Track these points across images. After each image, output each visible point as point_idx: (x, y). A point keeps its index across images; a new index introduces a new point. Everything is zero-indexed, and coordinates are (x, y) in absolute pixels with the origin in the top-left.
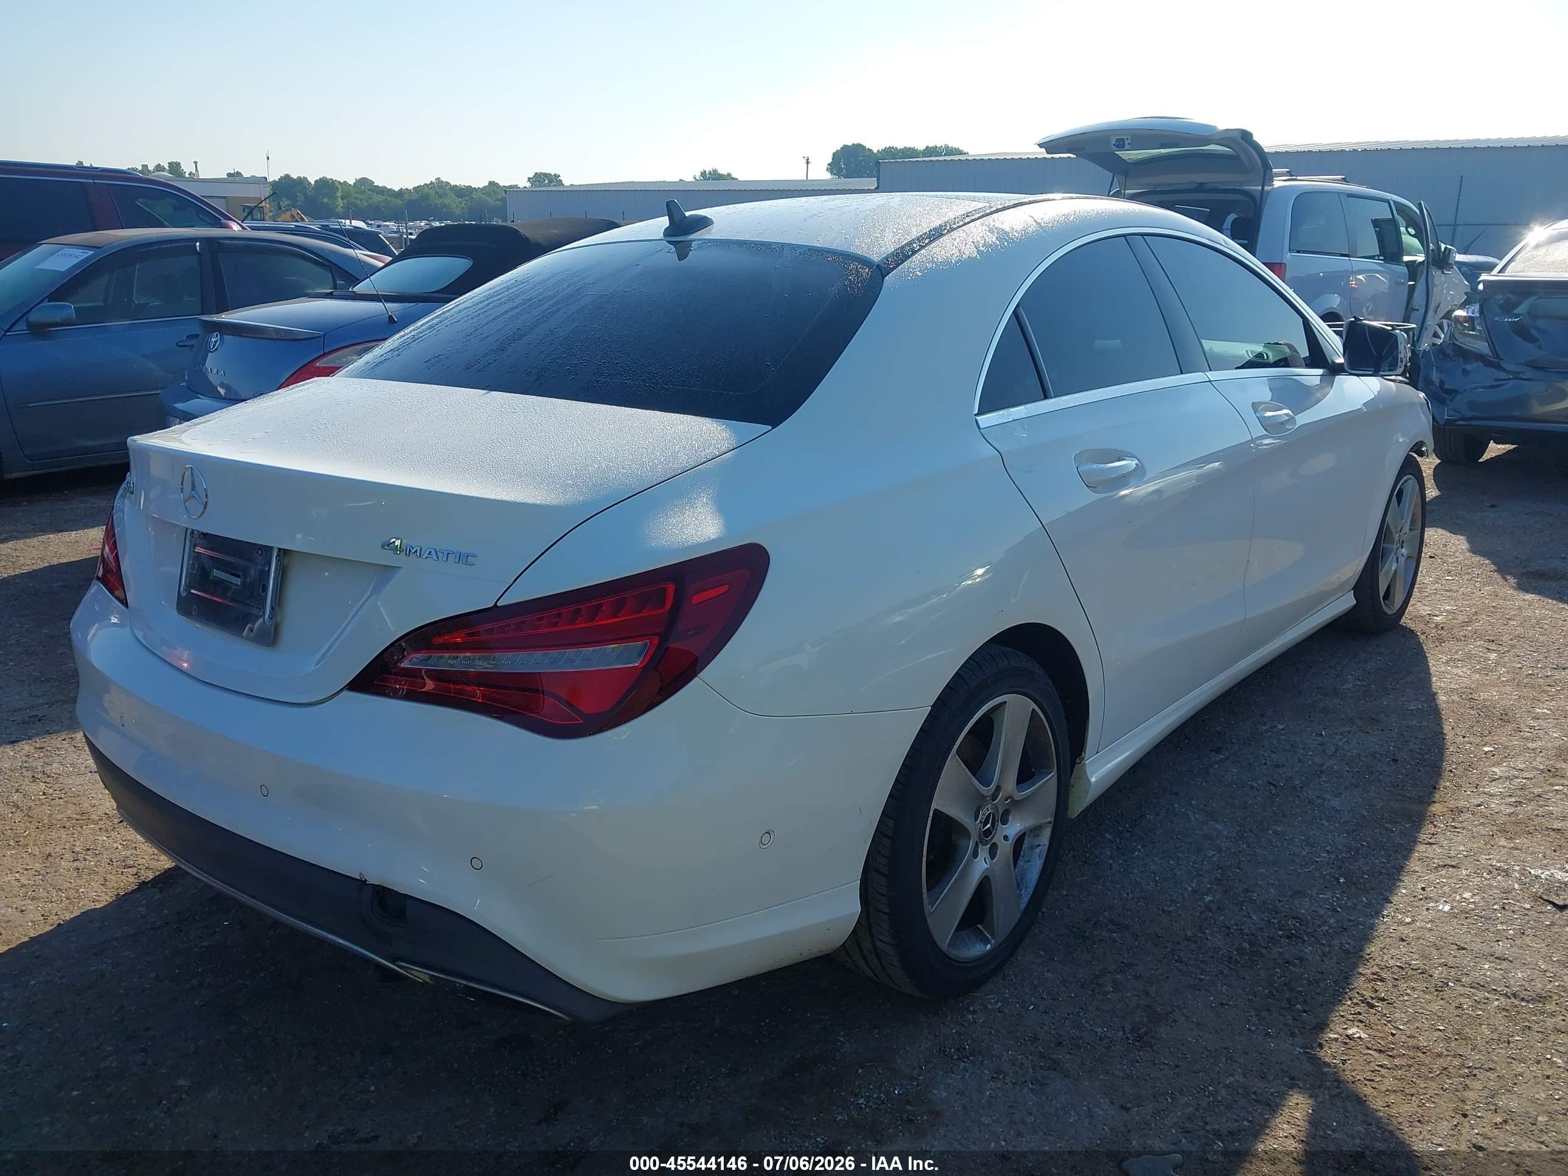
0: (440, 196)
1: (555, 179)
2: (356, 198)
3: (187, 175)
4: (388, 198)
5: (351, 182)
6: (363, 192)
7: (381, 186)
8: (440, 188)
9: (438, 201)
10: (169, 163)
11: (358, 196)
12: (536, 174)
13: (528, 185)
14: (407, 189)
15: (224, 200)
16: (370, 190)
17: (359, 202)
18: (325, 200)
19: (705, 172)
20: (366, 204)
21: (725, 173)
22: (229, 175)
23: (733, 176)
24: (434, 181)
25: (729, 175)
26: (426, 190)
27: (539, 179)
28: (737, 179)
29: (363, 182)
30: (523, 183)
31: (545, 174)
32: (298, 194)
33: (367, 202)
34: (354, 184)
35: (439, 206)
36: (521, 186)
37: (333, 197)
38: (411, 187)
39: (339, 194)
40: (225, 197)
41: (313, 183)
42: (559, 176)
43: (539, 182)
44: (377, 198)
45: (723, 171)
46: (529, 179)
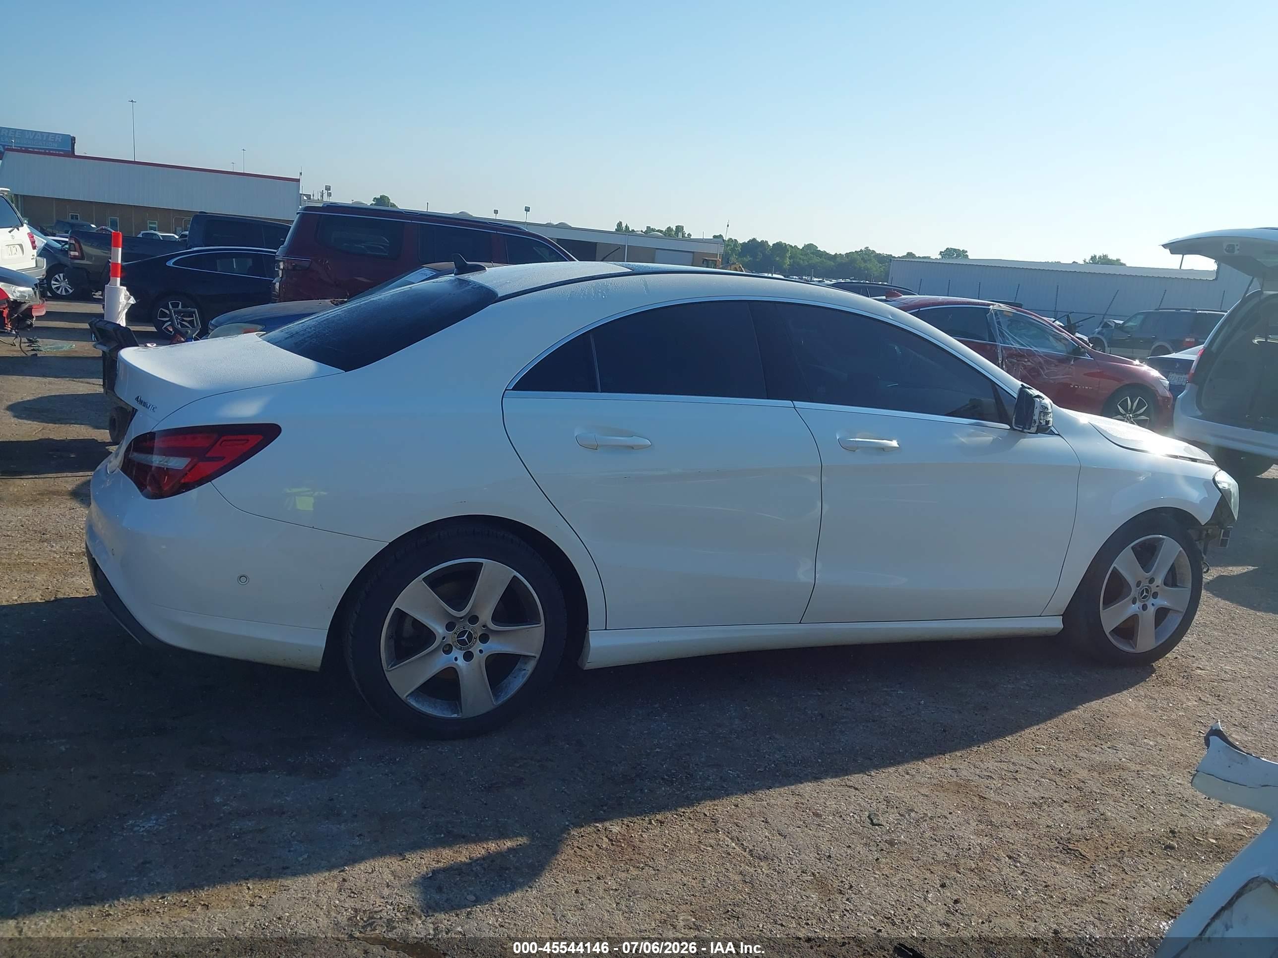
0: (865, 261)
1: (962, 254)
2: (800, 259)
3: (686, 236)
4: (824, 260)
5: (800, 247)
6: (806, 255)
7: (822, 250)
8: (867, 255)
9: (863, 265)
10: (676, 227)
11: (801, 256)
12: (947, 249)
13: (939, 257)
14: (840, 254)
15: (692, 254)
16: (812, 253)
17: (802, 262)
18: (777, 259)
19: (1095, 256)
20: (807, 263)
21: (1115, 259)
22: (715, 237)
23: (1122, 261)
24: (863, 249)
25: (1118, 260)
26: (855, 256)
27: (949, 253)
28: (1125, 265)
29: (810, 247)
30: (935, 255)
31: (955, 250)
32: (759, 253)
33: (808, 262)
34: (803, 248)
35: (862, 269)
36: (933, 257)
37: (783, 257)
38: (843, 253)
39: (788, 255)
40: (693, 252)
41: (771, 245)
42: (966, 252)
43: (949, 255)
44: (816, 260)
45: (1112, 256)
46: (941, 253)
